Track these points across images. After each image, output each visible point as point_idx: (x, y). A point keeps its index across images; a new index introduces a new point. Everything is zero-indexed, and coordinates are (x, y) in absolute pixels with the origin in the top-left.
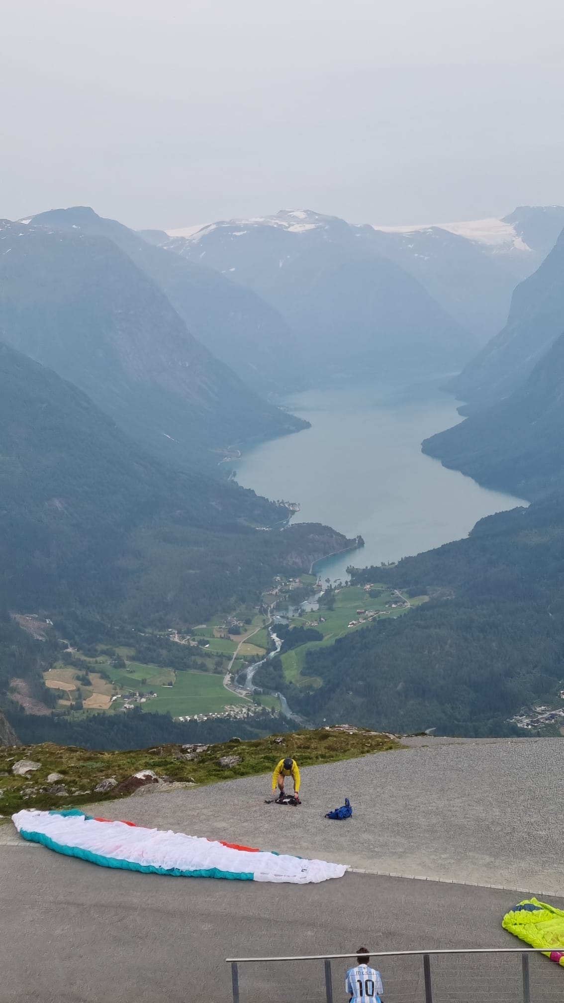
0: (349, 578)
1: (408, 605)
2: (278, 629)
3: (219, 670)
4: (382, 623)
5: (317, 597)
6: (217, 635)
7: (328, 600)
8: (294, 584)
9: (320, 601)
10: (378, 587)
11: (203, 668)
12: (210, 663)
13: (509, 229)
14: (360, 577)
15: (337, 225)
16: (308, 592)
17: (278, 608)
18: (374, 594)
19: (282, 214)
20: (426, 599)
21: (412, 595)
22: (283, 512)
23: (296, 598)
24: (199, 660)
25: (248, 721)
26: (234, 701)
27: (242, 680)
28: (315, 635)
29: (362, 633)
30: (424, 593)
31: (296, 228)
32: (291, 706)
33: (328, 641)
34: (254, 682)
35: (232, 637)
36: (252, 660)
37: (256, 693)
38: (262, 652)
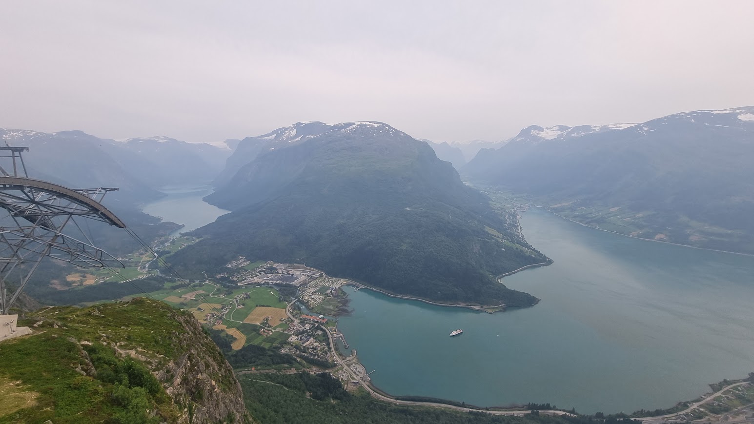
0: (180, 235)
1: (197, 241)
2: (157, 252)
3: (136, 266)
4: (189, 246)
5: (169, 242)
6: (135, 256)
7: (173, 242)
8: (162, 239)
9: (170, 243)
10: (188, 237)
11: (130, 266)
12: (133, 265)
13: (225, 144)
14: (183, 235)
15: (174, 141)
16: (166, 241)
17: (156, 246)
18: (187, 239)
19: (156, 137)
20: (202, 239)
21: (198, 238)
22: (159, 219)
23: (163, 243)
24: (129, 264)
25: (146, 279)
26: (141, 274)
27: (144, 268)
28: (168, 252)
29: (183, 250)
30: (202, 237)
31: (160, 141)
32: (161, 273)
33: (172, 253)
35: (141, 256)
36: (148, 262)
37: (149, 271)
38: (151, 259)
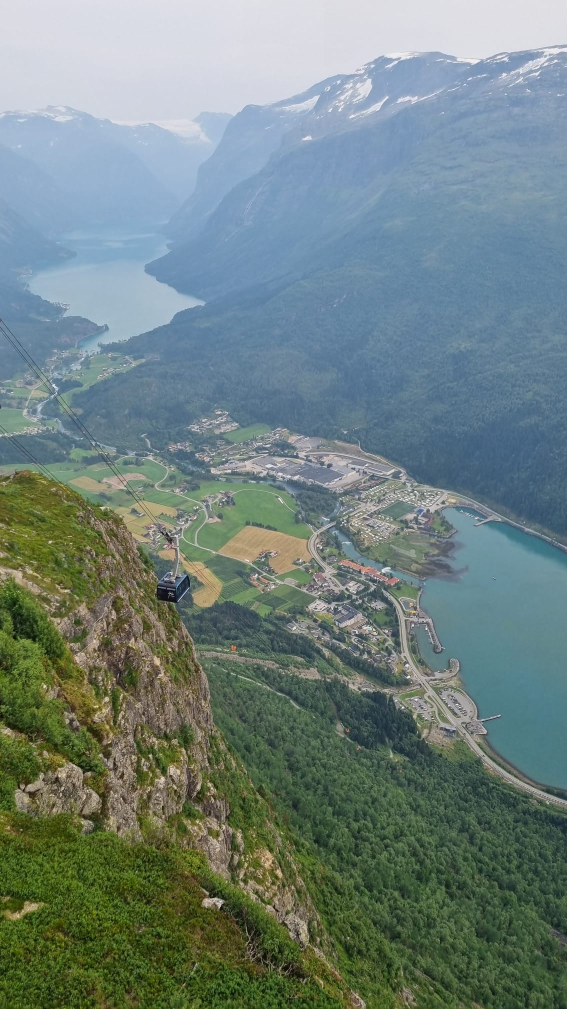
0: (99, 350)
1: (133, 365)
2: (56, 381)
3: (20, 406)
4: (117, 376)
5: (80, 361)
6: (18, 386)
7: (86, 363)
8: (66, 354)
9: (81, 364)
10: (116, 354)
11: (9, 406)
12: (14, 403)
13: (197, 127)
14: (106, 349)
15: (87, 119)
16: (75, 358)
17: (56, 368)
18: (114, 359)
19: (50, 108)
20: (143, 361)
21: (135, 359)
22: (58, 310)
23: (67, 362)
24: (8, 402)
25: (39, 436)
26: (29, 424)
27: (35, 412)
28: (78, 384)
29: (105, 382)
30: (142, 357)
31: (60, 119)
32: (64, 426)
33: (86, 387)
34: (42, 413)
35: (28, 387)
36: (40, 400)
37: (43, 419)
38: (46, 395)
